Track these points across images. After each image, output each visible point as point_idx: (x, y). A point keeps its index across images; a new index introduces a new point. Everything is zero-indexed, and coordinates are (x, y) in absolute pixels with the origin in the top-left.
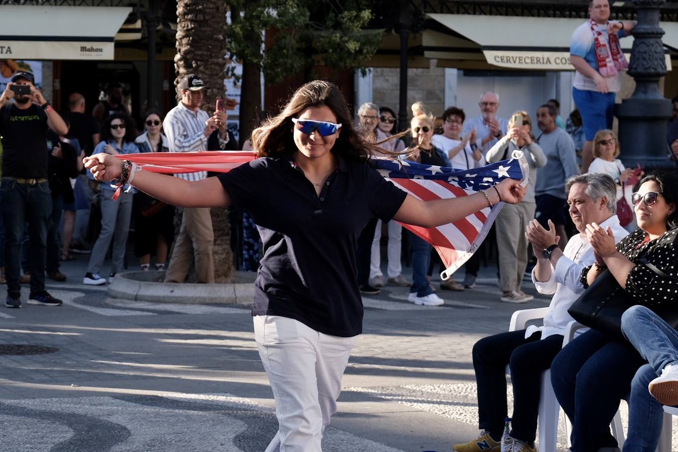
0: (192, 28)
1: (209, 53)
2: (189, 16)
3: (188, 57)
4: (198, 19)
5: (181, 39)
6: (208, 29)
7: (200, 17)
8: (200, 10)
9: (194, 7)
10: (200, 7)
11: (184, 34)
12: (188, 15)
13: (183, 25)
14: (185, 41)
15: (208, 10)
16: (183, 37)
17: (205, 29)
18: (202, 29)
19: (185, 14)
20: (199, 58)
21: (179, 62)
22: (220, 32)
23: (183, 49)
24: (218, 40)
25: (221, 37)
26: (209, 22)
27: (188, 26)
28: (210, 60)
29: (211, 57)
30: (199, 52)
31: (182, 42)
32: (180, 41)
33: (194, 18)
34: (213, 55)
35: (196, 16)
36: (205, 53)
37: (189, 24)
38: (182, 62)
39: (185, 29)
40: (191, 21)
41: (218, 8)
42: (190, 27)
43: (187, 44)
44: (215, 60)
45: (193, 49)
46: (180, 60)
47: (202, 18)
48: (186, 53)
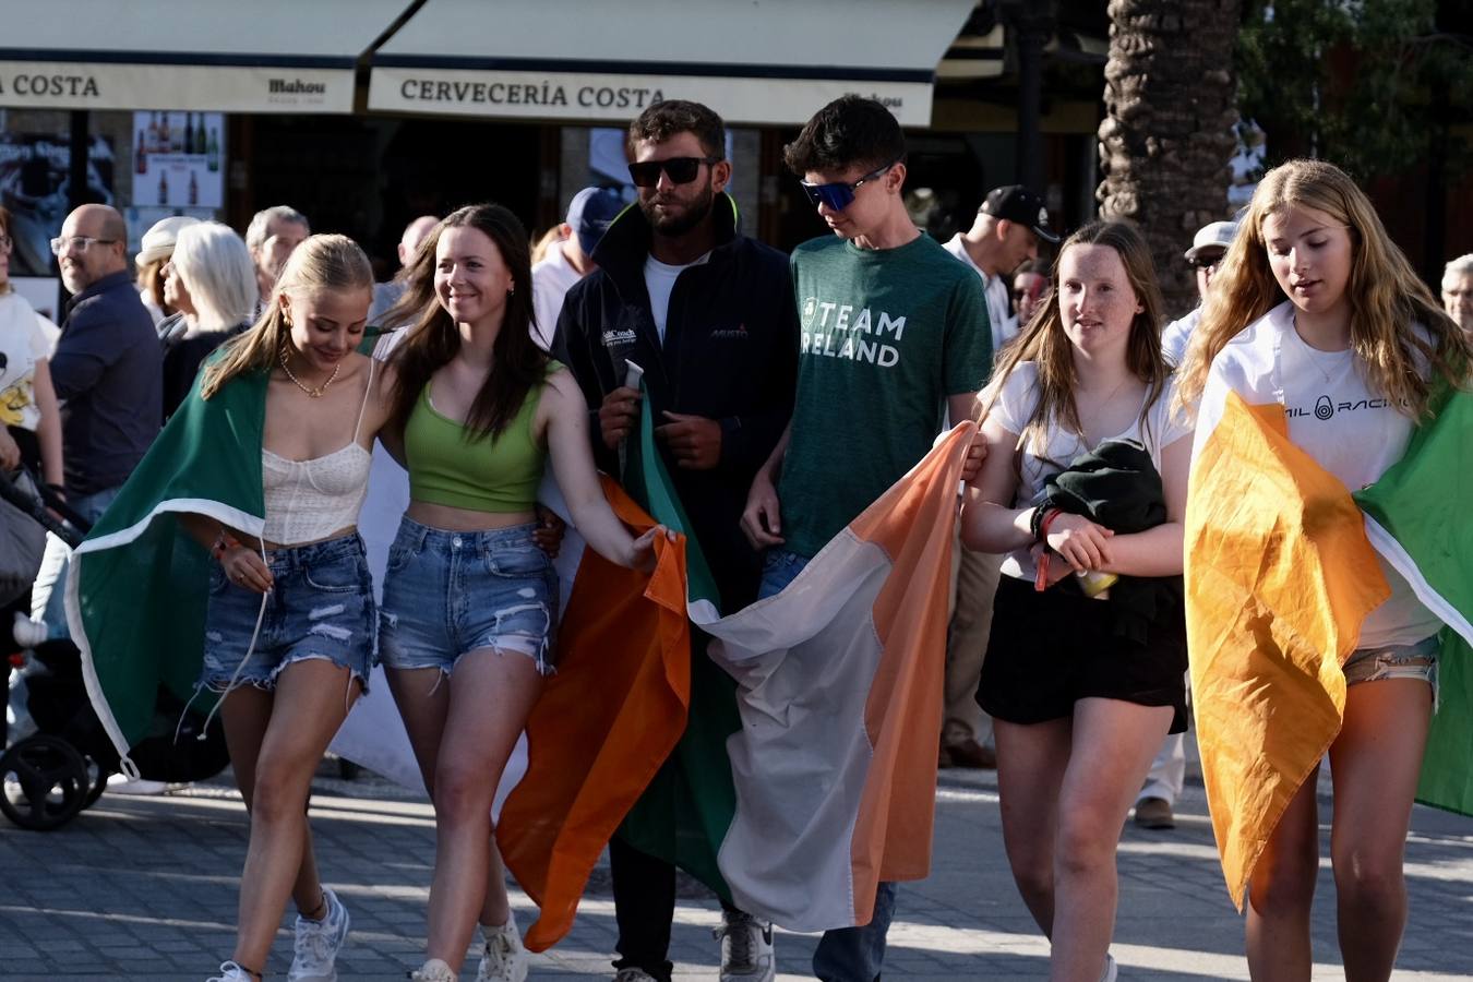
0: (1148, 52)
1: (1191, 118)
2: (1143, 19)
3: (1136, 126)
4: (1165, 26)
5: (1118, 79)
6: (1191, 54)
7: (1171, 23)
11: (1126, 66)
12: (1138, 16)
13: (1125, 42)
14: (1127, 85)
15: (1191, 5)
16: (1124, 75)
17: (1184, 54)
18: (1176, 54)
19: (1128, 15)
20: (1164, 129)
21: (1112, 140)
22: (1221, 64)
23: (1124, 106)
24: (1216, 83)
25: (1224, 76)
26: (1194, 36)
27: (1137, 45)
28: (1195, 137)
29: (1197, 127)
30: (1165, 115)
31: (1119, 85)
32: (1113, 84)
33: (1155, 24)
34: (1202, 123)
35: (1160, 21)
36: (1181, 117)
37: (1141, 40)
38: (1120, 141)
39: (1130, 52)
40: (1147, 32)
41: (1217, 1)
42: (1142, 47)
43: (1135, 93)
44: (1207, 137)
45: (1149, 107)
46: (1114, 134)
47: (1175, 26)
48: (1131, 115)
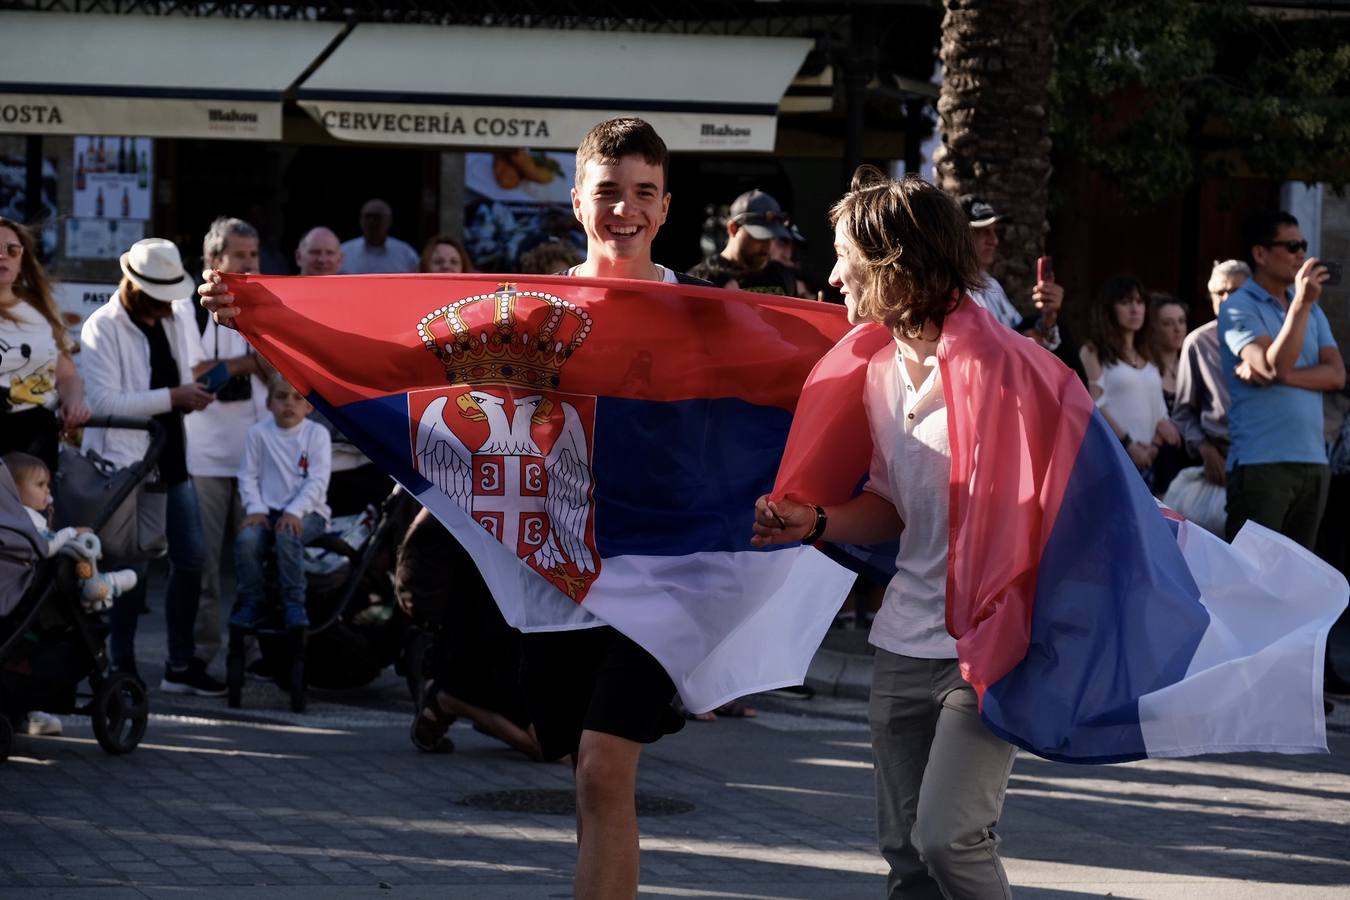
0: (976, 89)
1: (1012, 146)
2: (971, 62)
3: (965, 153)
4: (990, 67)
5: (949, 112)
6: (1012, 92)
7: (995, 65)
8: (995, 49)
9: (981, 41)
10: (996, 42)
11: (956, 102)
12: (967, 58)
13: (955, 81)
14: (957, 118)
15: (1012, 49)
16: (955, 109)
17: (1005, 91)
18: (999, 90)
19: (958, 58)
20: (988, 155)
21: (944, 165)
22: (1036, 100)
23: (954, 135)
24: (1033, 116)
25: (1040, 109)
26: (1014, 76)
27: (966, 83)
28: (1015, 161)
29: (1017, 154)
30: (991, 144)
31: (951, 118)
32: (946, 116)
33: (981, 66)
34: (1021, 149)
35: (985, 63)
36: (1003, 145)
37: (969, 79)
38: (951, 165)
39: (960, 89)
40: (974, 72)
41: (1034, 46)
42: (971, 85)
43: (964, 124)
44: (1025, 161)
45: (976, 136)
46: (946, 159)
47: (999, 67)
48: (960, 144)
